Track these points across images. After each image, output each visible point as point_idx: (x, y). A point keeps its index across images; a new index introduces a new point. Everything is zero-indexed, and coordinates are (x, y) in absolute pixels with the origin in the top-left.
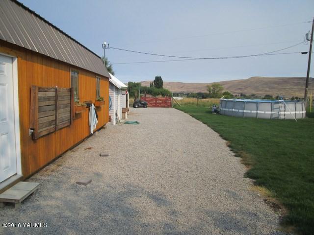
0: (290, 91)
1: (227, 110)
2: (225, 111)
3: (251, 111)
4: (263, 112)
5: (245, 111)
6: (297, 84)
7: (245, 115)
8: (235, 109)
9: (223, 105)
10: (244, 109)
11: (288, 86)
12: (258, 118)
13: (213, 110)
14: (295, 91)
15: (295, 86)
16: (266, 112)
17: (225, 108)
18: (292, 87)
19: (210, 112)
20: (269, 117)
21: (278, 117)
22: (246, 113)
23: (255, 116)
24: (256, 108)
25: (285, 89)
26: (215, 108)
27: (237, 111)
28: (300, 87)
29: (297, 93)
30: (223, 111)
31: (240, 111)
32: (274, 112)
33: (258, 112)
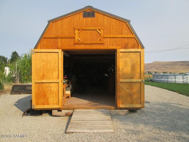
0: (178, 69)
1: (158, 79)
2: (157, 80)
3: (172, 79)
4: (179, 80)
5: (169, 80)
6: (182, 65)
7: (168, 82)
8: (163, 79)
9: (155, 77)
10: (168, 79)
11: (177, 67)
12: (176, 83)
13: (149, 80)
14: (181, 70)
15: (181, 66)
16: (180, 80)
17: (157, 78)
18: (179, 67)
19: (148, 81)
20: (182, 83)
21: (187, 82)
22: (169, 81)
23: (174, 82)
24: (174, 78)
25: (175, 68)
26: (150, 79)
27: (164, 80)
28: (184, 67)
29: (182, 71)
30: (155, 80)
31: (166, 80)
32: (185, 80)
33: (176, 80)
